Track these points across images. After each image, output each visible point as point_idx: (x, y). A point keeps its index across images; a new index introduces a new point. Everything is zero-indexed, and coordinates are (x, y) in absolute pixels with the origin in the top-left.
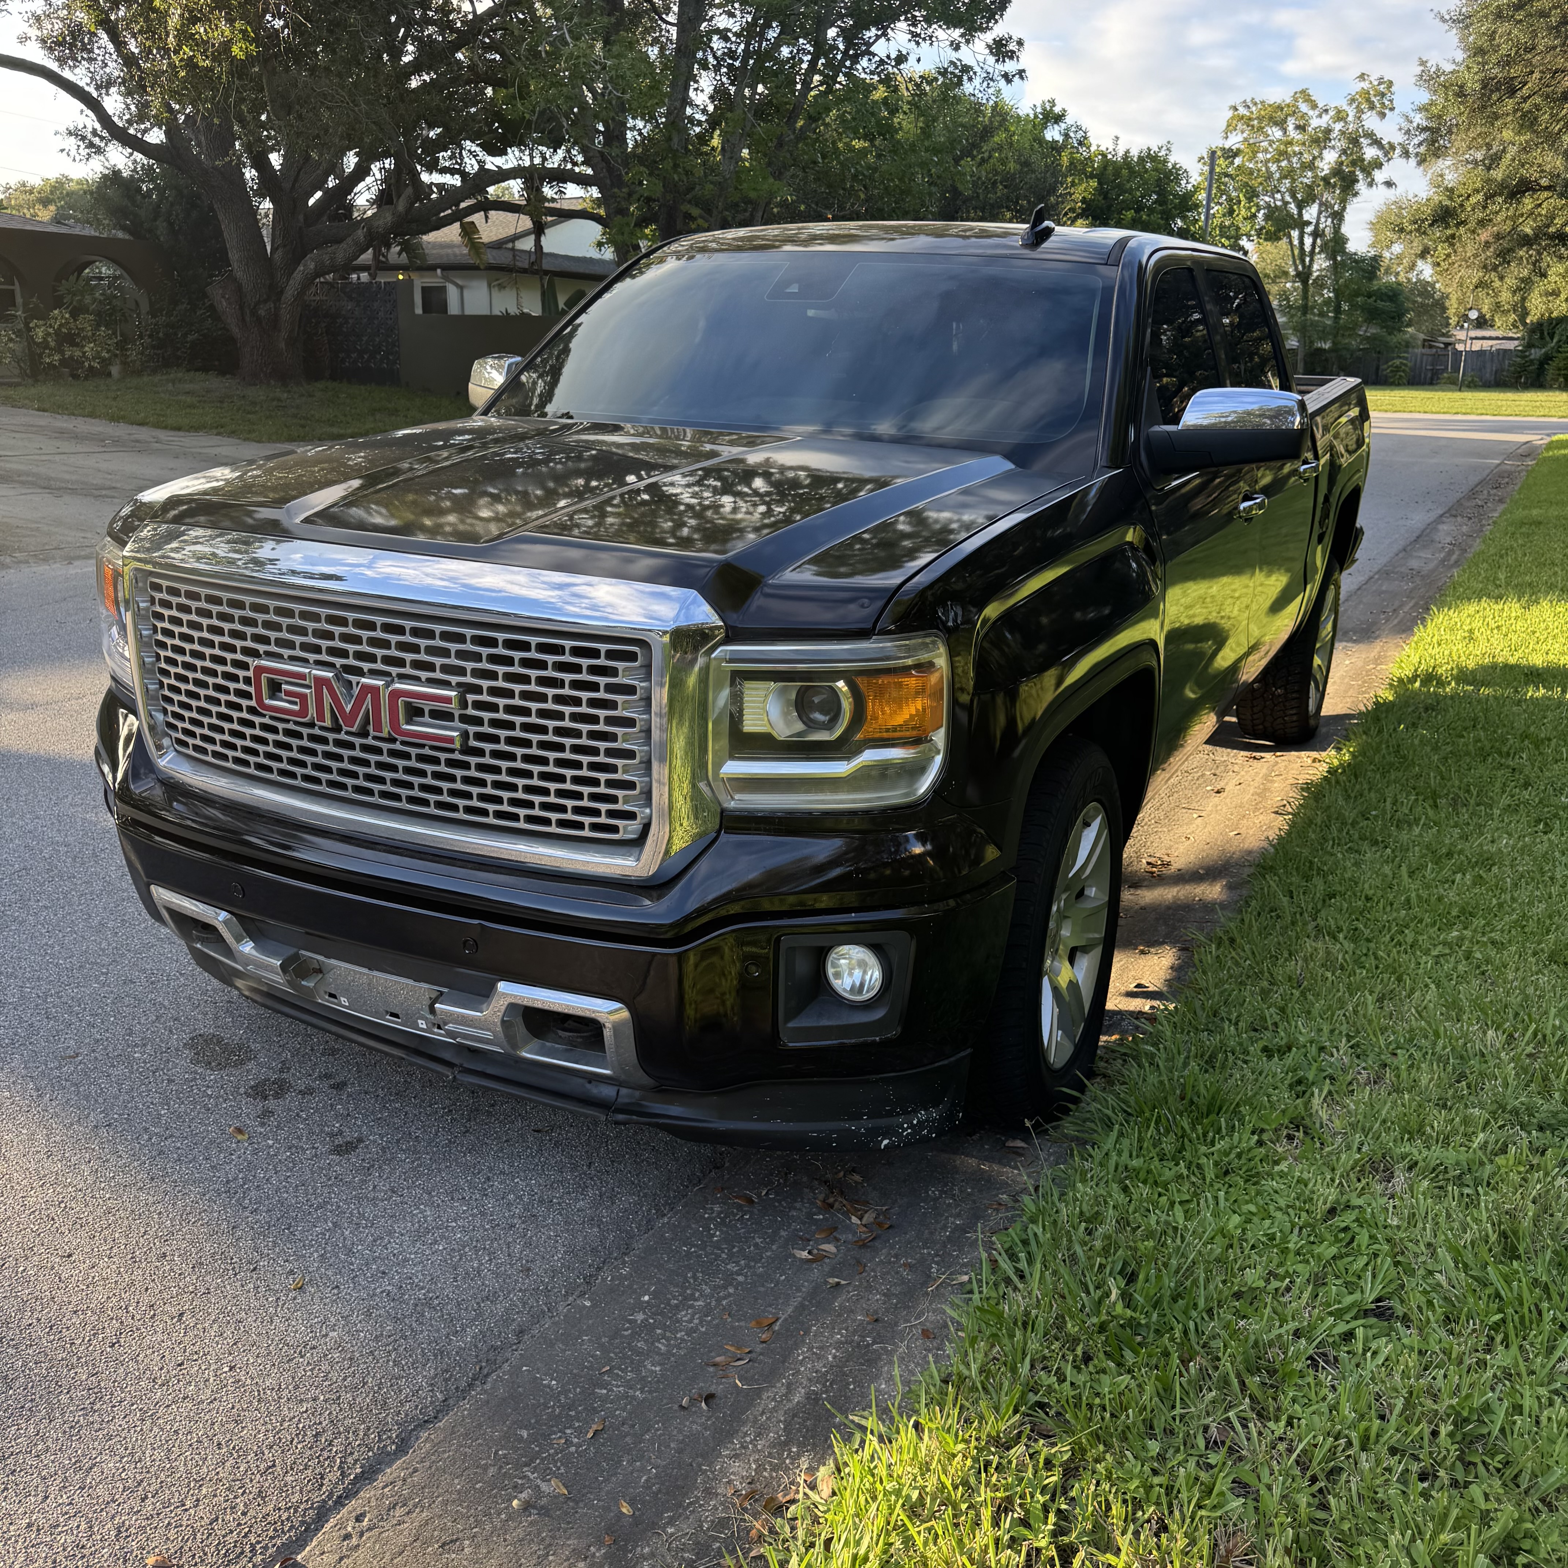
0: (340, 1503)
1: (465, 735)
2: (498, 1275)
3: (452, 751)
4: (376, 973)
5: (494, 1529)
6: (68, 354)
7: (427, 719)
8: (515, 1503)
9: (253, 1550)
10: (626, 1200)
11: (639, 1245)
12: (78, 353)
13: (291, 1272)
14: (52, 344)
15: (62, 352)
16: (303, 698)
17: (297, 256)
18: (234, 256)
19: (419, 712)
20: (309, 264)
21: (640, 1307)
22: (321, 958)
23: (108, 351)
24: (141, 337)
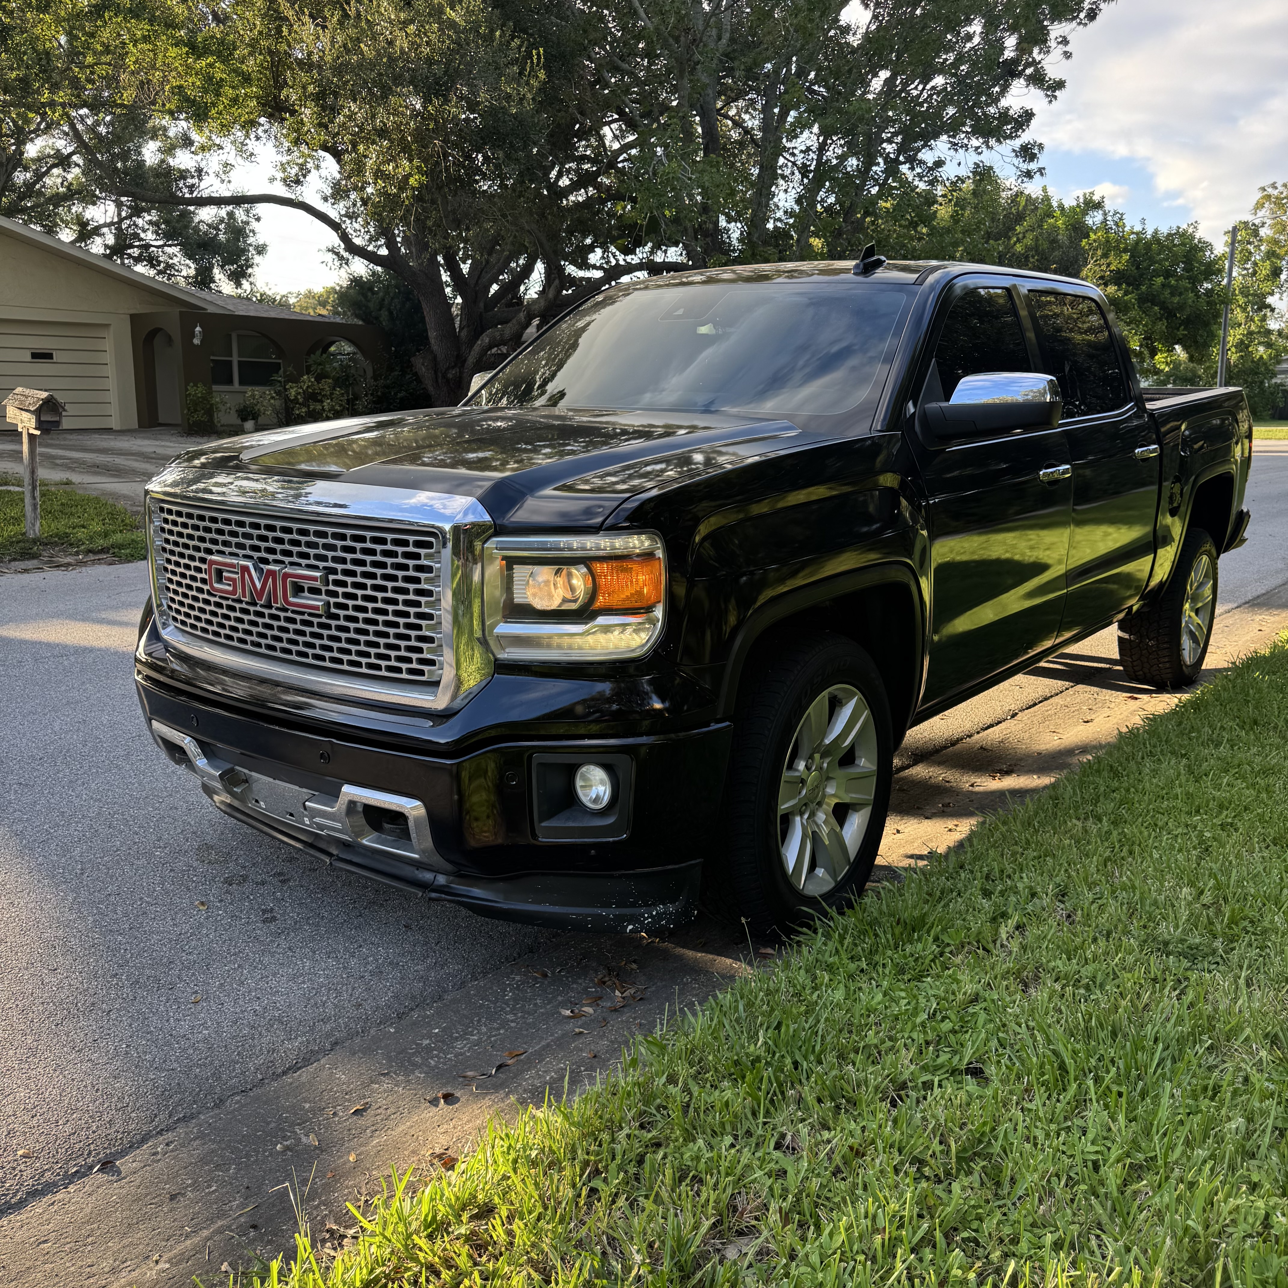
0: (160, 1133)
1: (328, 604)
2: (336, 1006)
3: (320, 616)
4: (277, 782)
5: (256, 1161)
6: (312, 407)
7: (306, 594)
8: (279, 1147)
9: (90, 1153)
10: (453, 967)
11: (448, 997)
12: (319, 407)
13: (196, 992)
14: (301, 400)
15: (308, 406)
16: (234, 580)
17: (477, 334)
18: (432, 334)
19: (301, 589)
20: (485, 339)
21: (430, 1036)
22: (246, 771)
23: (341, 405)
24: (366, 395)
